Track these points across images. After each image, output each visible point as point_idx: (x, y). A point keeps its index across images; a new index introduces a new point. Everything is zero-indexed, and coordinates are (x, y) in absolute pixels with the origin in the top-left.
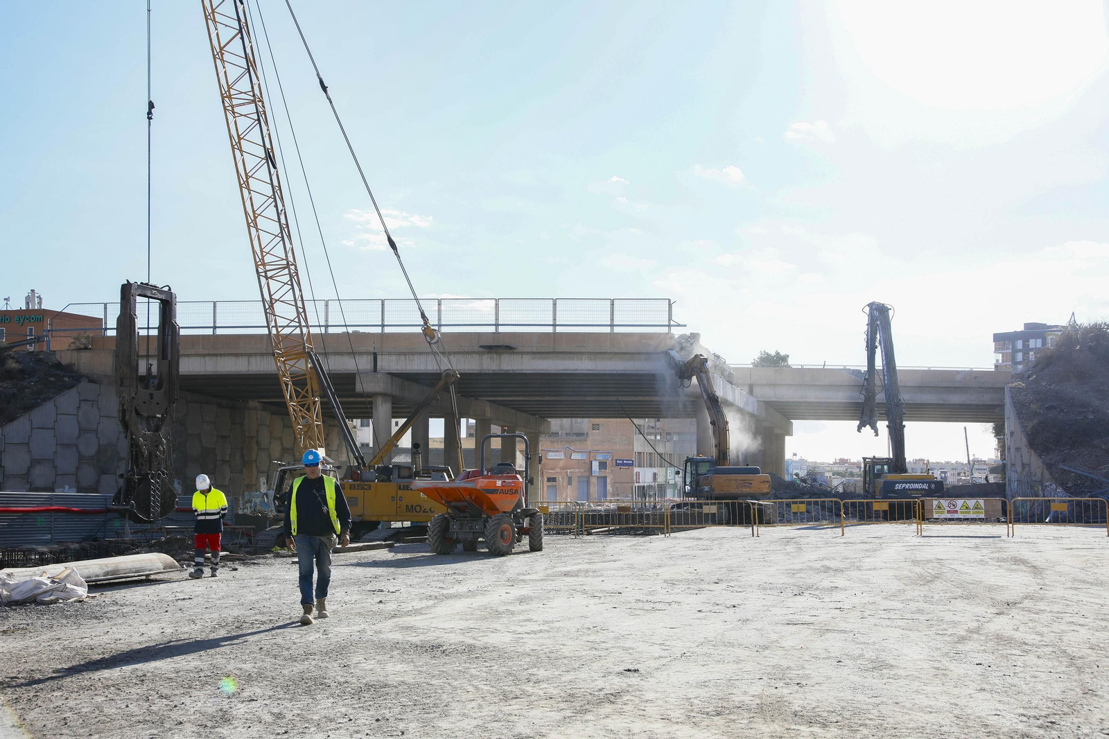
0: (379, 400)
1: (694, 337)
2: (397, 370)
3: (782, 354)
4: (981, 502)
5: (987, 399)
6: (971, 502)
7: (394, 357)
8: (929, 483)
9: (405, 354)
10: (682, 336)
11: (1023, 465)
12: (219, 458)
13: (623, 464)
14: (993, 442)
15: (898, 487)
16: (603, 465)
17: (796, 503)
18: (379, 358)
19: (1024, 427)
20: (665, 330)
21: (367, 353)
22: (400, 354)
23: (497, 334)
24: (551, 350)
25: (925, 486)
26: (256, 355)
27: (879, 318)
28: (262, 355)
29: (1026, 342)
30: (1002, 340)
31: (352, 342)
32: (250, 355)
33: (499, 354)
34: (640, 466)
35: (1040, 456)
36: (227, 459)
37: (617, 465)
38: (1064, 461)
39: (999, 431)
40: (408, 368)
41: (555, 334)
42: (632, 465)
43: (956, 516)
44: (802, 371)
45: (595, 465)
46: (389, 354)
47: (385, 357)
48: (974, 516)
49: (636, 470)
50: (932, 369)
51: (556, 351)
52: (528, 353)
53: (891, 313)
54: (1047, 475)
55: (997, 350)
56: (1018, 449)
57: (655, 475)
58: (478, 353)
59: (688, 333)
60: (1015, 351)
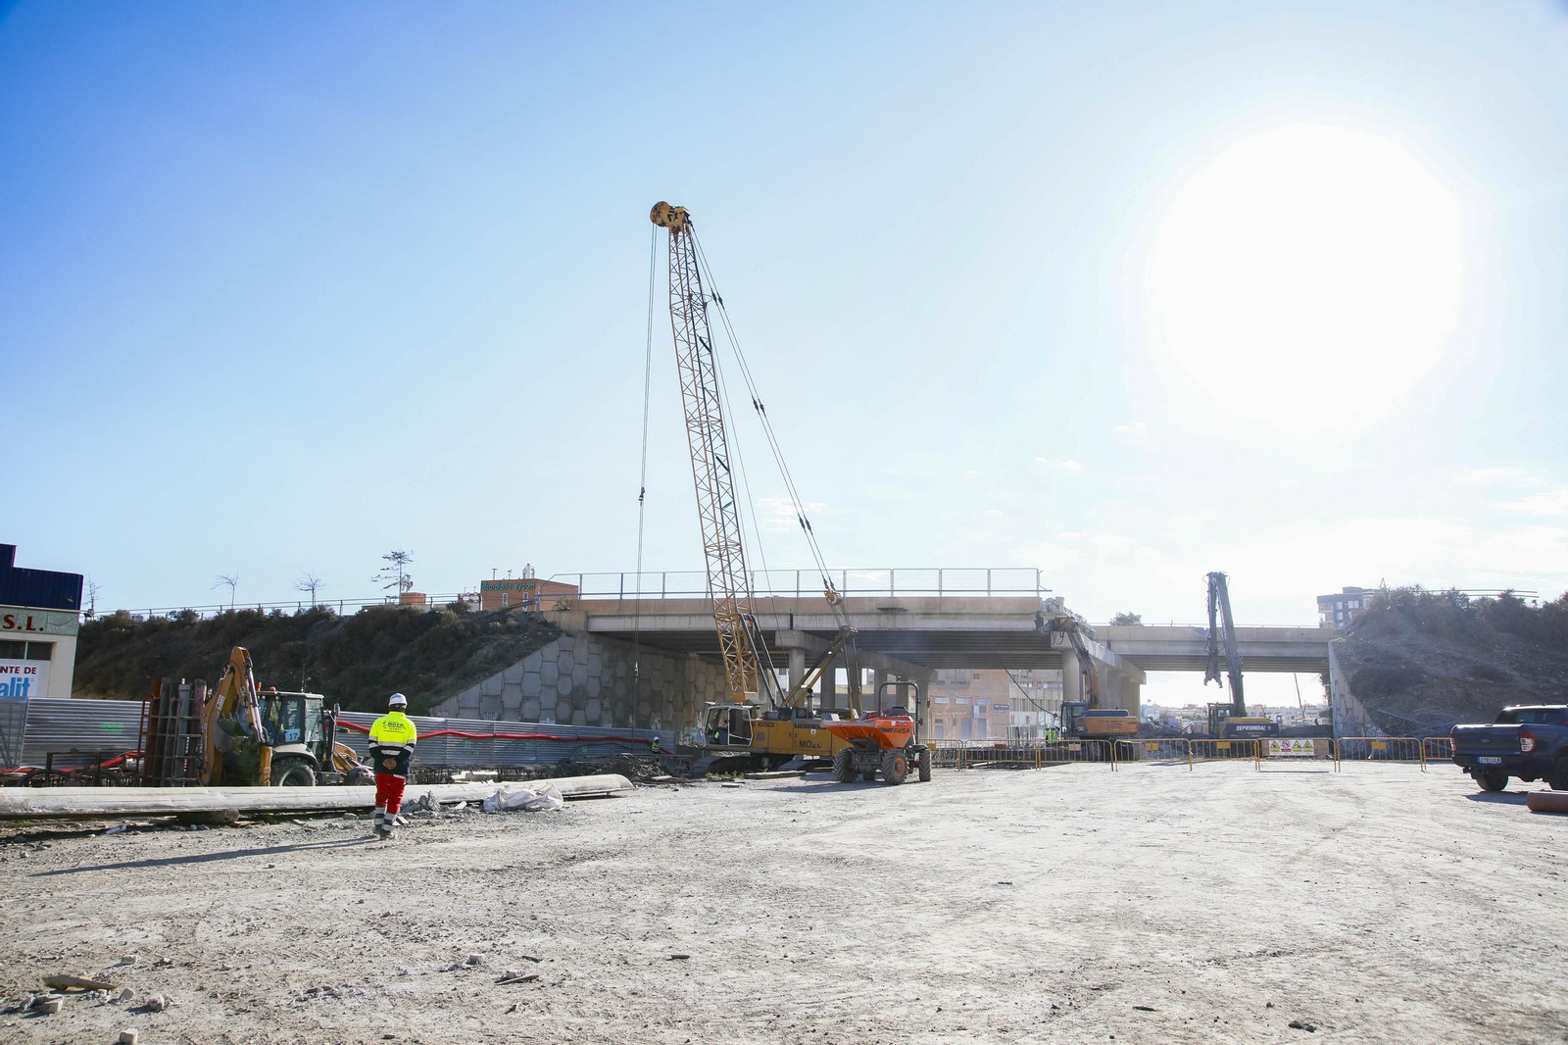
0: (795, 653)
1: (1060, 600)
2: (810, 628)
3: (1135, 614)
4: (1311, 741)
5: (1313, 652)
6: (1302, 742)
8: (1266, 725)
9: (816, 615)
10: (1049, 600)
11: (1347, 709)
12: (664, 699)
13: (1000, 708)
14: (1321, 690)
15: (1239, 728)
16: (983, 709)
17: (1149, 742)
18: (794, 617)
19: (1346, 676)
20: (1034, 594)
21: (786, 614)
22: (812, 615)
23: (892, 598)
24: (938, 612)
25: (1263, 728)
26: (695, 615)
27: (1217, 585)
28: (700, 615)
29: (1345, 603)
30: (1324, 602)
31: (774, 606)
32: (690, 615)
33: (894, 615)
34: (1014, 710)
35: (1361, 702)
36: (671, 700)
37: (995, 709)
38: (1382, 706)
39: (1325, 680)
40: (819, 627)
41: (941, 598)
42: (1008, 709)
43: (1289, 754)
44: (1153, 629)
45: (976, 710)
46: (803, 615)
47: (799, 618)
48: (1305, 754)
49: (1011, 713)
50: (1264, 626)
51: (942, 612)
52: (918, 614)
53: (1227, 579)
54: (1368, 718)
55: (1320, 610)
56: (1342, 696)
57: (1028, 717)
58: (877, 614)
59: (1054, 598)
60: (1336, 611)
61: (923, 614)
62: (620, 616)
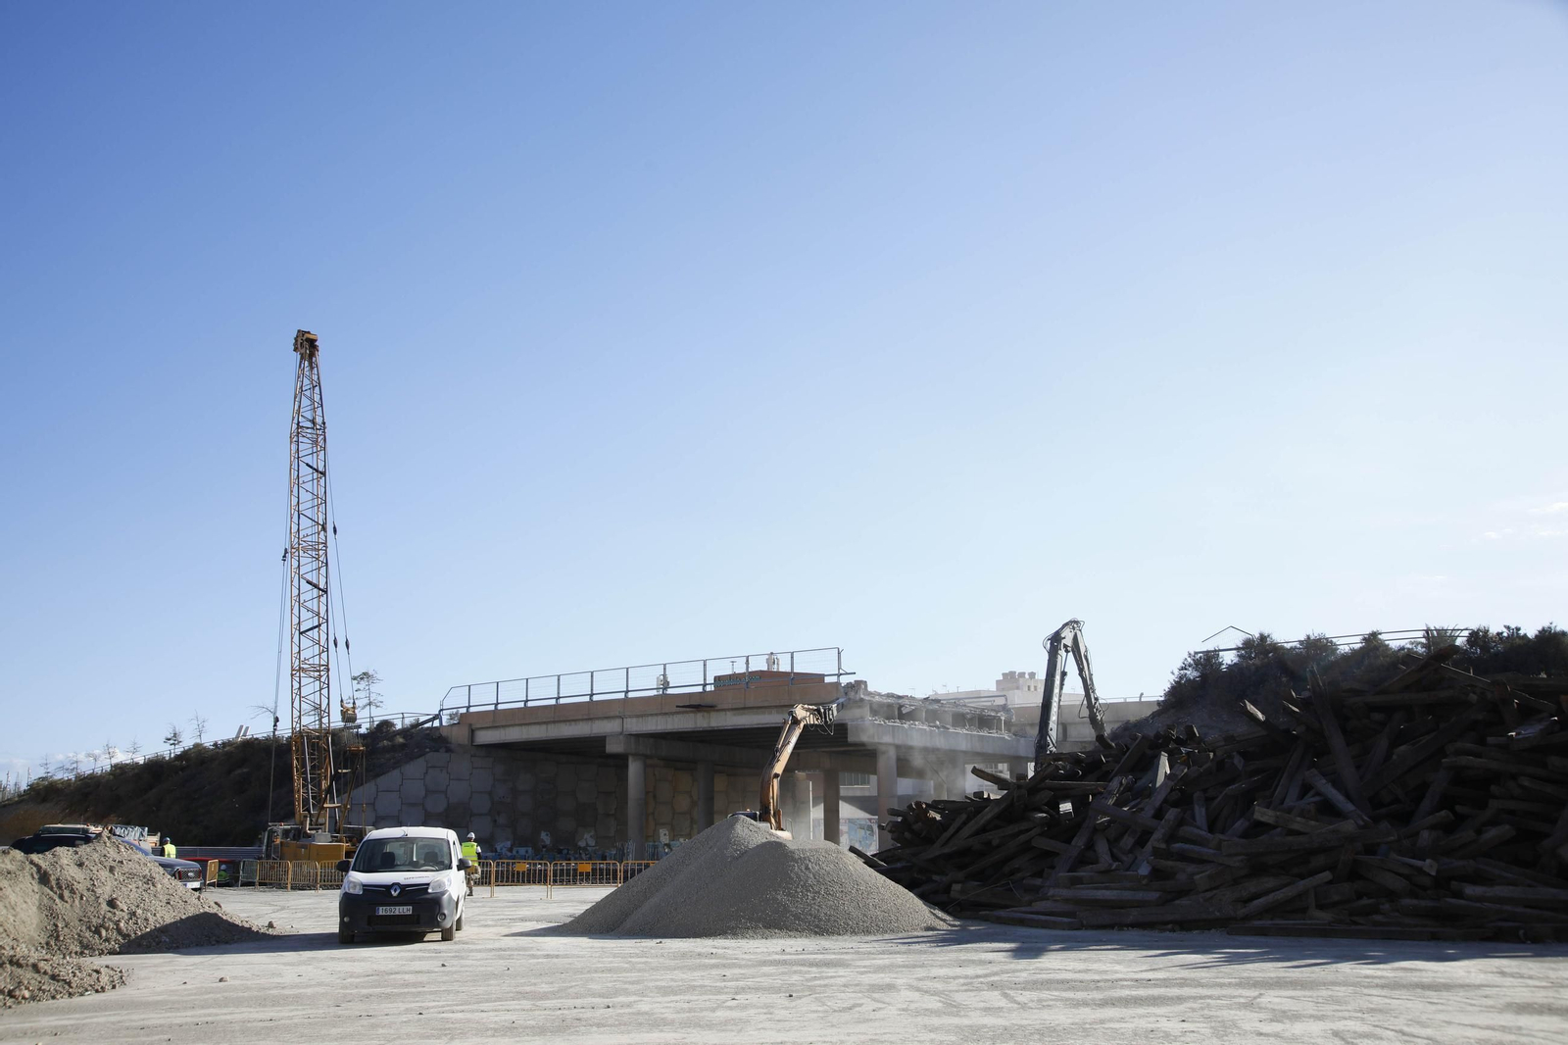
2: (637, 731)
7: (634, 720)
9: (642, 716)
18: (625, 721)
21: (617, 717)
22: (637, 716)
23: (702, 693)
24: (743, 706)
31: (608, 708)
33: (708, 712)
40: (644, 729)
46: (630, 717)
47: (629, 720)
50: (1128, 700)
51: (746, 706)
52: (729, 710)
58: (692, 712)
59: (853, 681)
61: (733, 709)
62: (496, 727)
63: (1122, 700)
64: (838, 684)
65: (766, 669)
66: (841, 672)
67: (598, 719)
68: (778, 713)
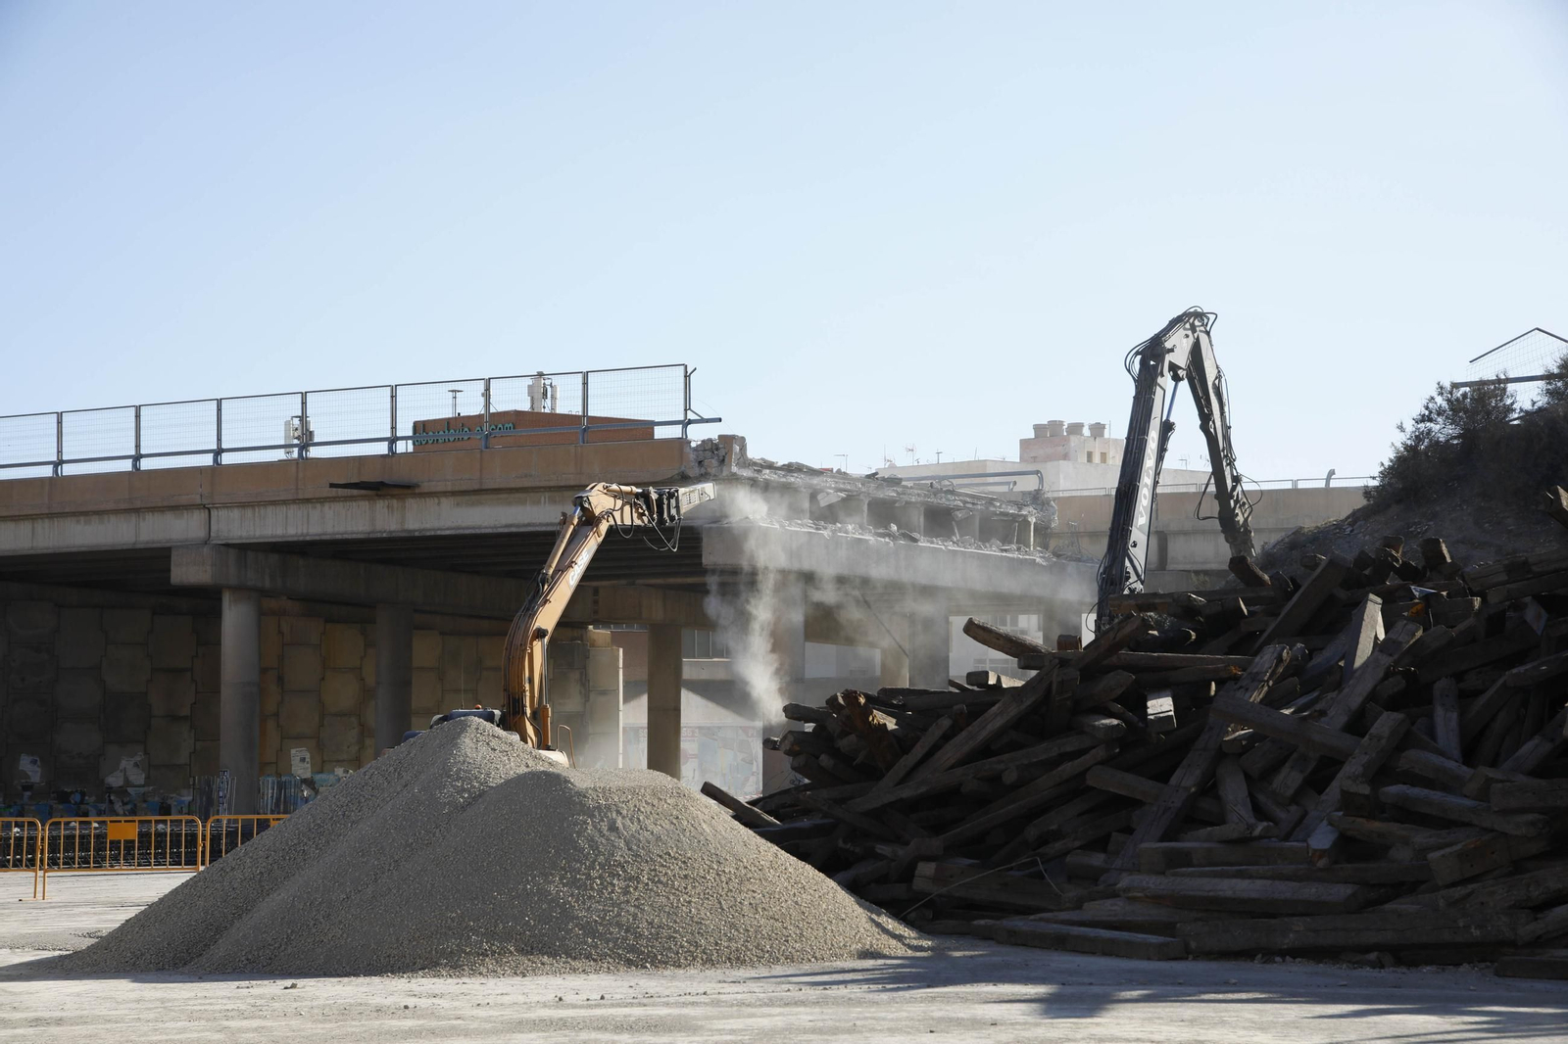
2: (241, 538)
7: (236, 513)
18: (214, 514)
22: (243, 505)
24: (476, 487)
32: (32, 518)
33: (400, 497)
40: (258, 534)
41: (482, 451)
46: (227, 506)
47: (223, 513)
50: (1301, 485)
51: (485, 487)
52: (446, 494)
61: (454, 493)
63: (1288, 486)
64: (683, 442)
65: (525, 406)
66: (691, 416)
67: (153, 509)
68: (553, 501)
